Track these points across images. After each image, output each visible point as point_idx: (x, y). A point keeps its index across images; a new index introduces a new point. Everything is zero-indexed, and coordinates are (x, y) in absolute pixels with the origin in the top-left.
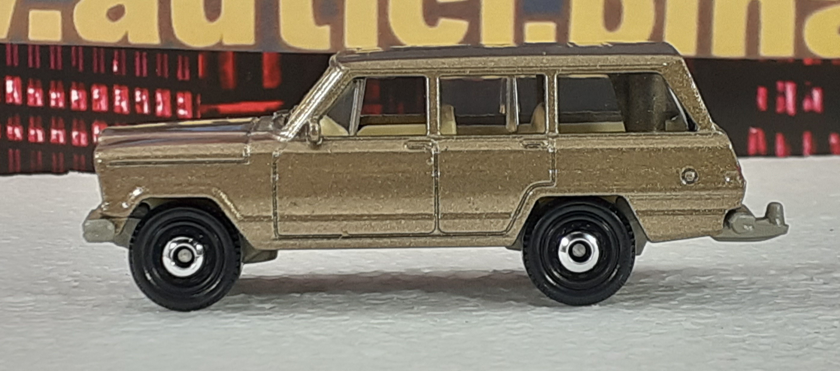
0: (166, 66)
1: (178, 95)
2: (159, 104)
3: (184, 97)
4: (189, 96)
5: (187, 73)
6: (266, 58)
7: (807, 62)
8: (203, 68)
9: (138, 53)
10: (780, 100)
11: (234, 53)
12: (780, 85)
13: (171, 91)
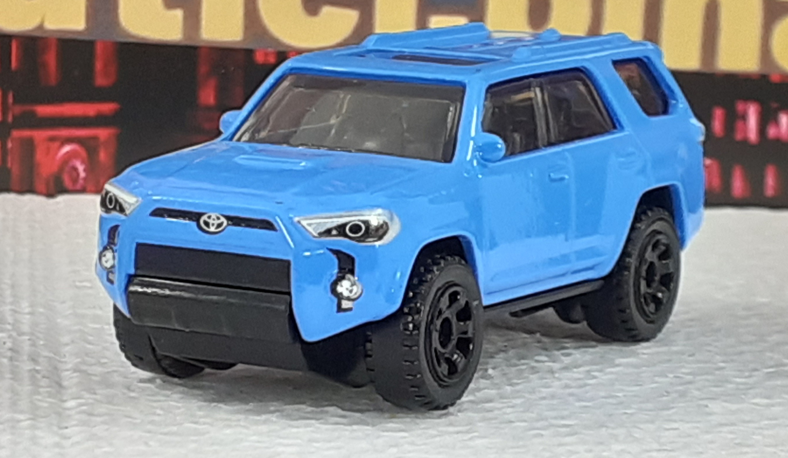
7: (775, 78)
8: (17, 57)
10: (739, 124)
11: (59, 40)
12: (740, 106)
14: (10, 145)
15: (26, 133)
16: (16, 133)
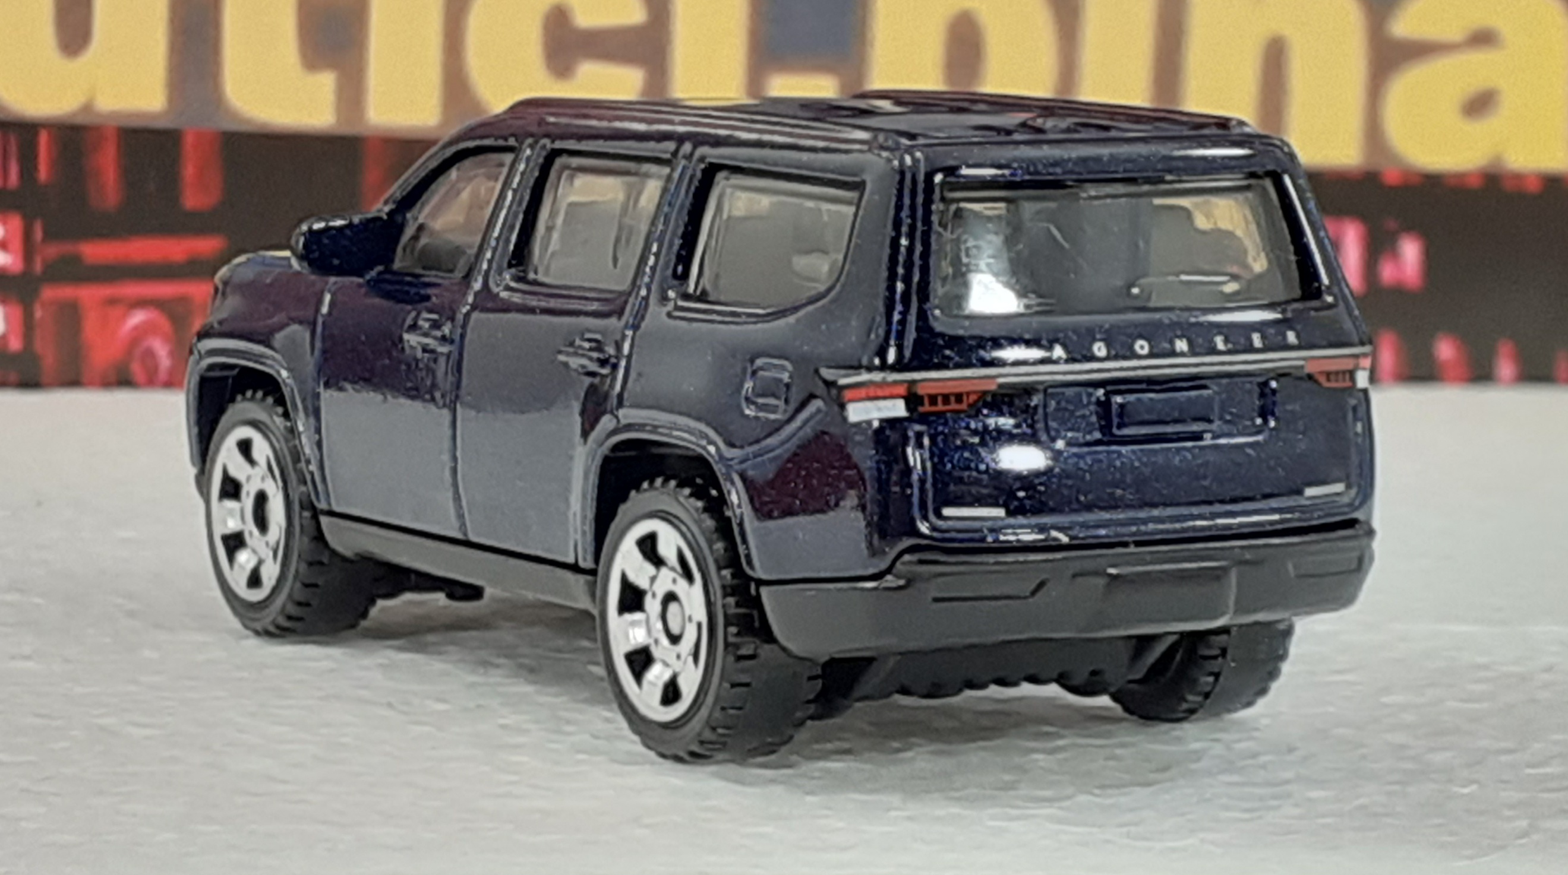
3: (6, 225)
4: (16, 222)
5: (14, 172)
6: (189, 140)
7: (1391, 176)
8: (48, 160)
11: (119, 129)
12: (1330, 227)
14: (38, 313)
15: (66, 292)
16: (49, 293)
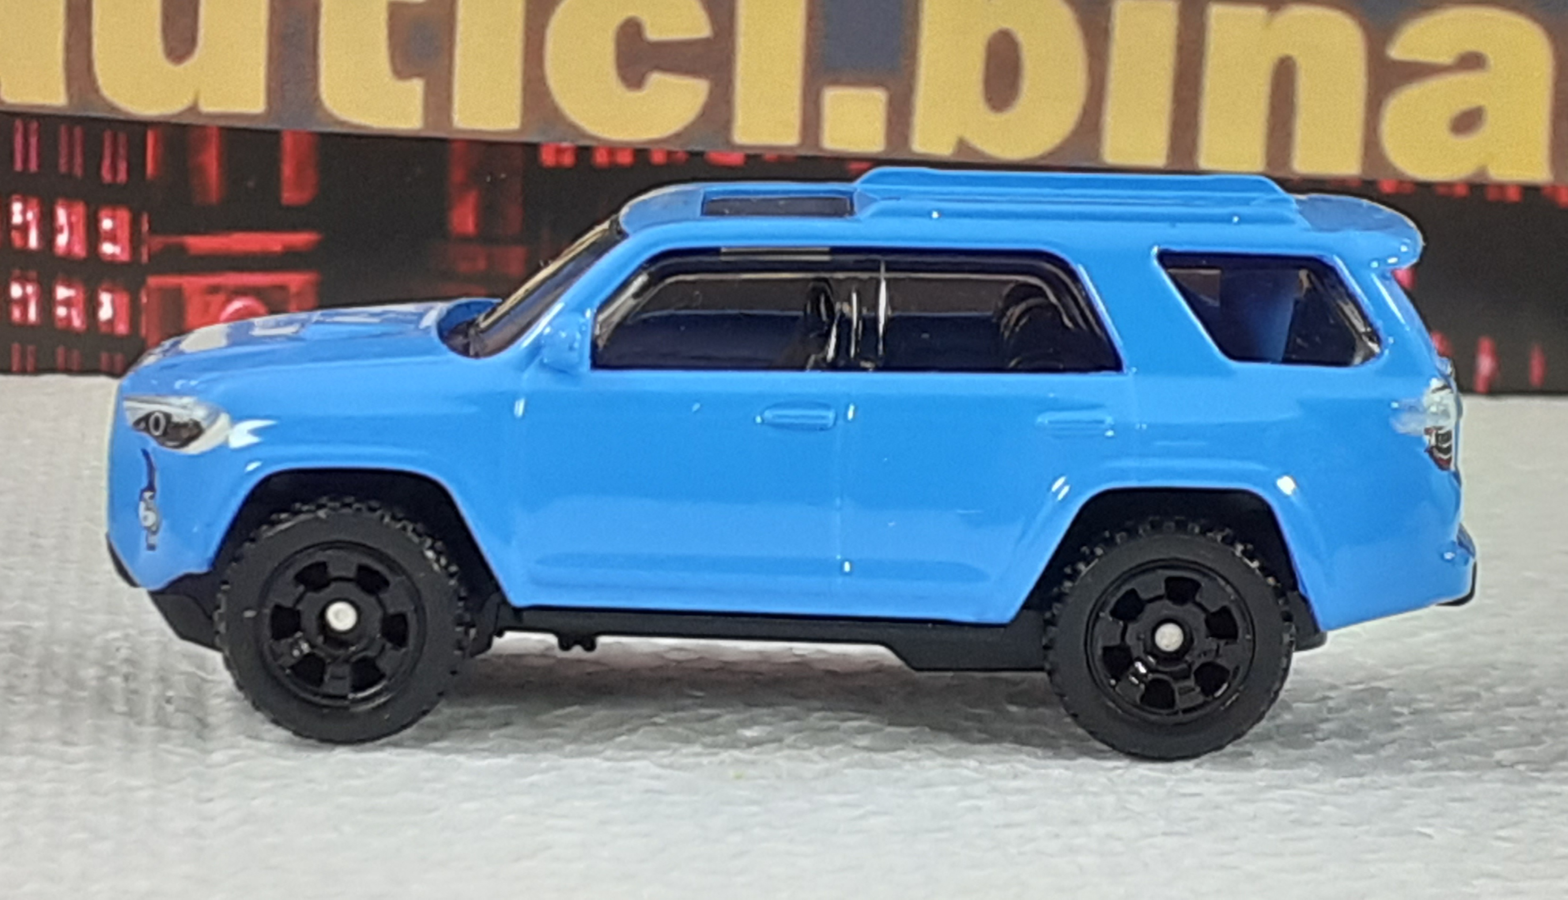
0: (78, 150)
1: (103, 213)
2: (61, 230)
3: (113, 218)
4: (124, 215)
5: (122, 166)
6: (288, 143)
7: (1387, 184)
8: (155, 157)
9: (19, 124)
11: (221, 129)
13: (87, 204)
14: (144, 300)
15: (171, 280)
